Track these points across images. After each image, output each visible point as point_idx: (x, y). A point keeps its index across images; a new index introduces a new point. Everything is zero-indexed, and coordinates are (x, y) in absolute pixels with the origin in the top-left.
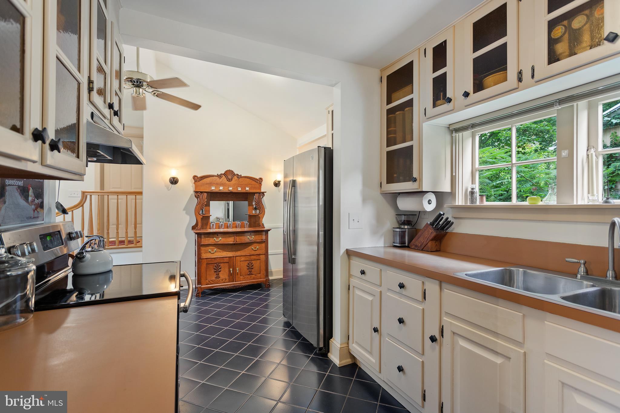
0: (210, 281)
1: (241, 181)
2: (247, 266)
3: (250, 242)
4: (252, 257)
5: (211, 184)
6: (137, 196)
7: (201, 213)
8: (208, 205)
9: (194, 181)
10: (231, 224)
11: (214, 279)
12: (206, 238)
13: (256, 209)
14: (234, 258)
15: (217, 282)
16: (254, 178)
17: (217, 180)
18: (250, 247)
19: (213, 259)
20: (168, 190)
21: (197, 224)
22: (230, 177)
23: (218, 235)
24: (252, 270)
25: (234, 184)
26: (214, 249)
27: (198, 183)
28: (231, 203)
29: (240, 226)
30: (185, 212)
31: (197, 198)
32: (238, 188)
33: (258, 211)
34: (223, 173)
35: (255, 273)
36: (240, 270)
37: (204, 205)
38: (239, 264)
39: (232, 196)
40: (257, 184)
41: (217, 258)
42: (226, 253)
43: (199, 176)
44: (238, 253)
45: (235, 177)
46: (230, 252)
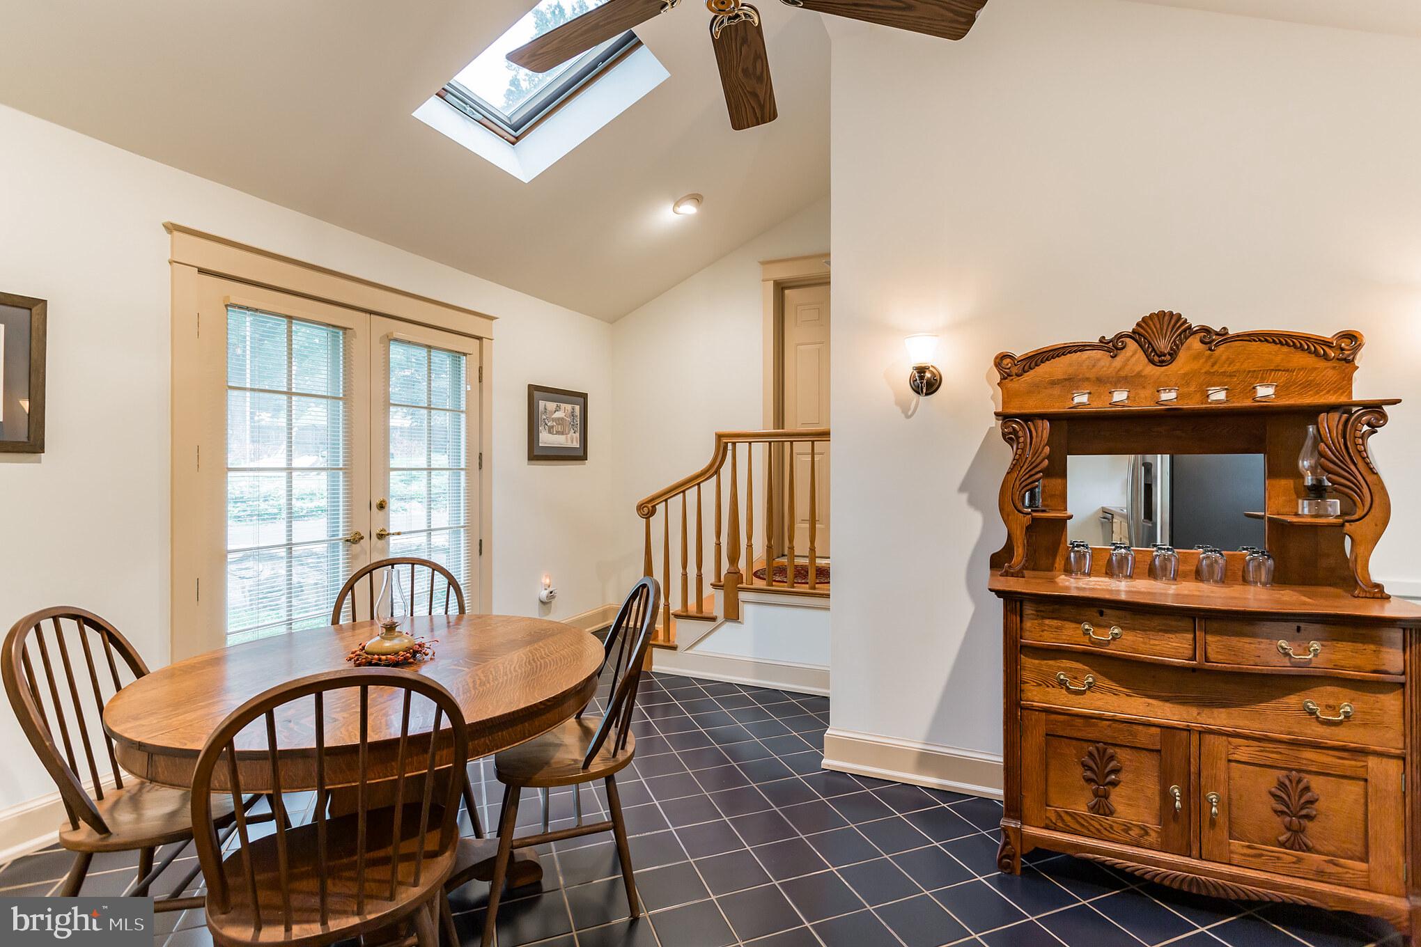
0: (1063, 815)
1: (1224, 357)
2: (1274, 795)
3: (1295, 671)
4: (1309, 754)
5: (1071, 382)
6: (815, 442)
7: (1027, 502)
8: (1058, 471)
9: (998, 378)
10: (1169, 560)
11: (1082, 809)
12: (1043, 618)
13: (1317, 491)
14: (1195, 738)
15: (1098, 830)
16: (1307, 339)
17: (1102, 363)
18: (1293, 700)
19: (1079, 721)
20: (908, 417)
21: (1009, 548)
22: (1163, 345)
23: (1101, 614)
24: (1304, 822)
25: (1185, 374)
26: (1085, 672)
27: (1015, 384)
28: (1161, 463)
29: (1218, 575)
30: (964, 497)
31: (1009, 441)
32: (1211, 390)
33: (1334, 506)
34: (1129, 328)
35: (1332, 849)
36: (1228, 805)
37: (1037, 470)
38: (1222, 775)
39: (1178, 433)
40: (1322, 364)
41: (1100, 718)
42: (1149, 704)
43: (1019, 353)
44: (1219, 719)
45: (1194, 343)
46: (1167, 705)
